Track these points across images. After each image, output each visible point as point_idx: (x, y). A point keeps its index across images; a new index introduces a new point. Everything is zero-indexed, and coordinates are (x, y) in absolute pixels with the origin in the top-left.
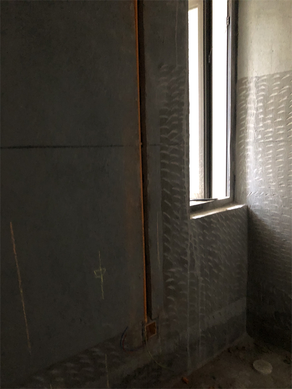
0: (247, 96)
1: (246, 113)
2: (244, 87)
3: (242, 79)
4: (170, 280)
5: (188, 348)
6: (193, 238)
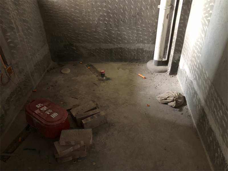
4: (9, 40)
6: (13, 12)
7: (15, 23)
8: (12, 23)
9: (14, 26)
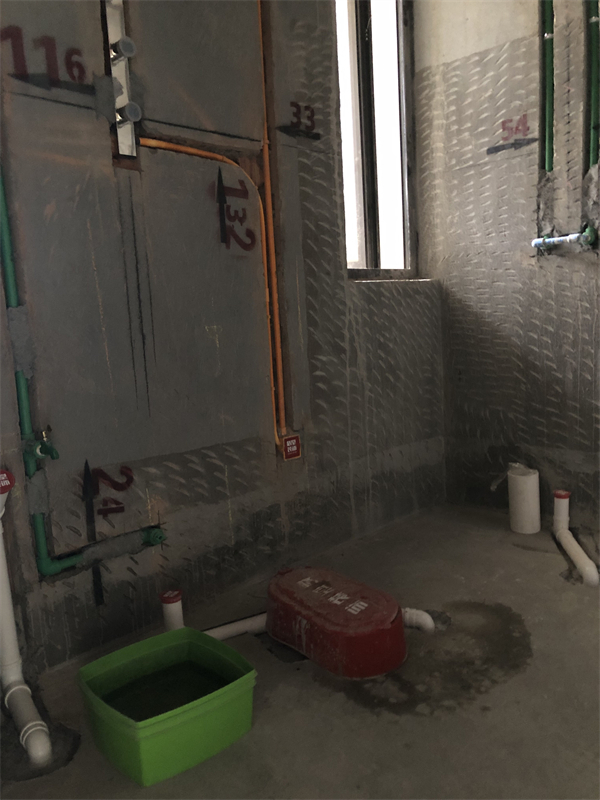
0: (430, 98)
1: (430, 126)
2: (426, 83)
3: (423, 71)
4: (318, 373)
5: (352, 496)
6: (353, 314)
7: (352, 340)
8: (342, 337)
9: (346, 345)
